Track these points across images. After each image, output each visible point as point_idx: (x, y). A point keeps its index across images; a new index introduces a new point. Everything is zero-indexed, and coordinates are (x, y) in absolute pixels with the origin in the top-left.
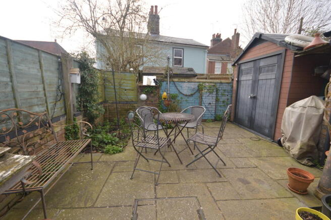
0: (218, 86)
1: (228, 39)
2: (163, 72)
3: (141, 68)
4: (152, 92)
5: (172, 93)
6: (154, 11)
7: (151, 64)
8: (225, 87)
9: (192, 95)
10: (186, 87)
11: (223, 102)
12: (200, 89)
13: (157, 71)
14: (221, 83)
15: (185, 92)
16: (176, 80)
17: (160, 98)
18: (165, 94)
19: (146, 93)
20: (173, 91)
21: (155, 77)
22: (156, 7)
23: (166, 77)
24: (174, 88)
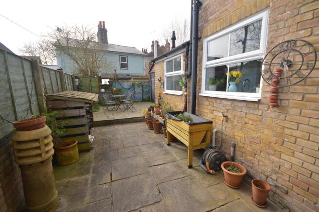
0: (143, 83)
1: (163, 46)
2: (113, 77)
3: (100, 75)
4: (107, 88)
5: (119, 88)
6: (102, 25)
7: (105, 72)
8: (146, 84)
9: (129, 89)
10: (126, 85)
11: (146, 91)
12: (133, 86)
13: (109, 77)
14: (144, 82)
15: (126, 87)
16: (120, 81)
17: (112, 90)
18: (115, 88)
19: (105, 89)
20: (119, 87)
21: (108, 80)
22: (104, 22)
23: (115, 80)
24: (119, 85)
